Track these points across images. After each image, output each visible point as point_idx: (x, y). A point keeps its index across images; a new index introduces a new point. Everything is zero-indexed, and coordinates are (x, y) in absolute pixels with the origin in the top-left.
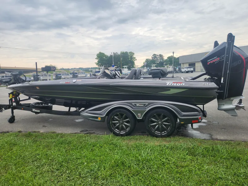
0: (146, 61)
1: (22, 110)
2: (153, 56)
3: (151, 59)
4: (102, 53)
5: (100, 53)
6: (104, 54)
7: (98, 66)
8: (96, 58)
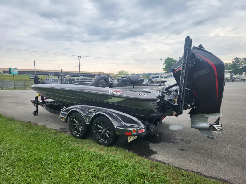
2: (234, 60)
3: (232, 63)
4: (171, 58)
5: (169, 59)
6: (172, 59)
7: (166, 71)
8: (164, 63)
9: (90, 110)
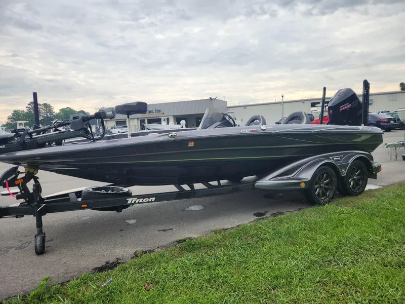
0: (13, 115)
1: (84, 208)
2: (29, 106)
3: (25, 111)
9: (335, 159)
